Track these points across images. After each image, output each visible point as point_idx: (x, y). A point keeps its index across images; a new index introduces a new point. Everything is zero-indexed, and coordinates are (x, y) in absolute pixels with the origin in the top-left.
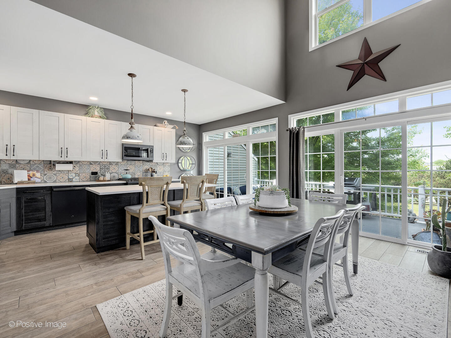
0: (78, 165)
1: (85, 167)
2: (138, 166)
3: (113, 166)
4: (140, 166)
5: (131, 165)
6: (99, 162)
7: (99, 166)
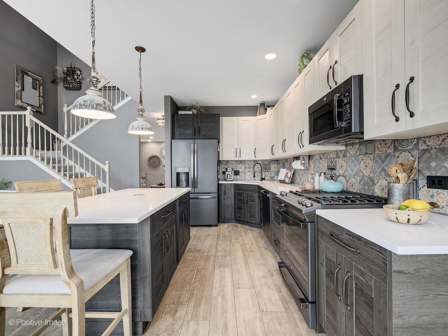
0: (313, 161)
1: (316, 164)
2: (380, 156)
3: (340, 160)
4: (387, 156)
5: (366, 153)
6: (327, 154)
7: (327, 161)
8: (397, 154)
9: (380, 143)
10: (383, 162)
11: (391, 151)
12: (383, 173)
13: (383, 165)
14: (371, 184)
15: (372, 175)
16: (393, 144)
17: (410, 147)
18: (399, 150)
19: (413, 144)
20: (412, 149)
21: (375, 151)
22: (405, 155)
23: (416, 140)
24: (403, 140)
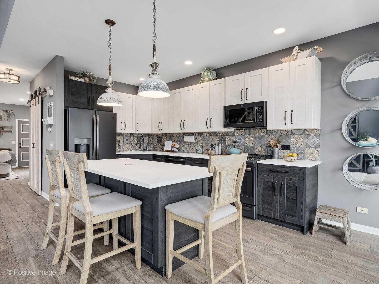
0: (202, 137)
1: (206, 139)
2: (258, 137)
3: (230, 137)
4: (262, 137)
5: (249, 134)
6: (217, 133)
7: (217, 137)
8: (267, 136)
9: (258, 130)
10: (260, 139)
11: (264, 134)
12: (260, 144)
13: (260, 141)
14: (253, 149)
15: (253, 145)
16: (265, 131)
17: (274, 133)
18: (269, 134)
19: (275, 132)
20: (275, 134)
21: (255, 134)
22: (272, 137)
23: (277, 131)
24: (271, 130)
